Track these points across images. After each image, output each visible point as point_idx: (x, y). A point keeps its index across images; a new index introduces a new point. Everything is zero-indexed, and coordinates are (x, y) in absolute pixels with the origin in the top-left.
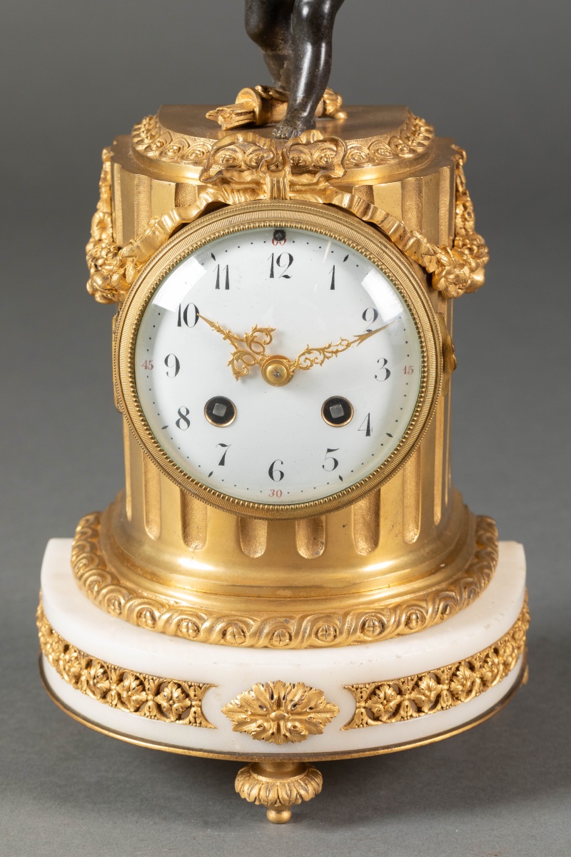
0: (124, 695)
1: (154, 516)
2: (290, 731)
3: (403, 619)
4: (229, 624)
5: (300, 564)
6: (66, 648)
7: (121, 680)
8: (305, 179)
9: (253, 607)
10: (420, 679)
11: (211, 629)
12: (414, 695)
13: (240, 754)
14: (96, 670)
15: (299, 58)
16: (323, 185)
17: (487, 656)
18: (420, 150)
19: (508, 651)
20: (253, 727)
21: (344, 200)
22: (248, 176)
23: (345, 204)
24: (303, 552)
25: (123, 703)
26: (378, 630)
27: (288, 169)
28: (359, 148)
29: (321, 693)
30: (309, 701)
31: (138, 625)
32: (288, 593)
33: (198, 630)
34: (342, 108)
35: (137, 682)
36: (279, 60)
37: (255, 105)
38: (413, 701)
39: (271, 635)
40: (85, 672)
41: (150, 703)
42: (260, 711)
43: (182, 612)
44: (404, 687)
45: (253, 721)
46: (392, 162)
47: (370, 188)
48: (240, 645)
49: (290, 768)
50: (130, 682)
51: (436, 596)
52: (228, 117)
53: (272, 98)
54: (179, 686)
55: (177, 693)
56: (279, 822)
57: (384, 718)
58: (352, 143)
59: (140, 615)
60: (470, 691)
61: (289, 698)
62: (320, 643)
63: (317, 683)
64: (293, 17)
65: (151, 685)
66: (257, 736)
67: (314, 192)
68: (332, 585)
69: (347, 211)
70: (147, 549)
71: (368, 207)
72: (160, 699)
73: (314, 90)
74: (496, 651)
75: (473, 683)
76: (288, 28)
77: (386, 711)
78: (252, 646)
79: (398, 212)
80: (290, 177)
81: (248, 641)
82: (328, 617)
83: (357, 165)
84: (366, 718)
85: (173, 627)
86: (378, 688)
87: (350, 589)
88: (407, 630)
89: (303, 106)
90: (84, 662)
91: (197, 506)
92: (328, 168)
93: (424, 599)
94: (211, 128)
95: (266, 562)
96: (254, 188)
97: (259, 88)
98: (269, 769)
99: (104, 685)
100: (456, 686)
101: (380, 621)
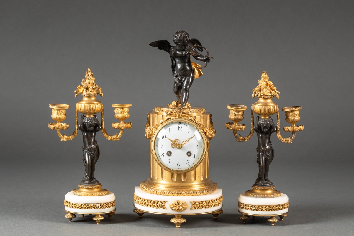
1: (156, 176)
2: (180, 209)
3: (200, 192)
4: (170, 192)
5: (182, 182)
6: (140, 199)
7: (150, 202)
8: (184, 114)
9: (174, 189)
10: (203, 202)
11: (166, 193)
12: (202, 205)
13: (171, 214)
14: (146, 201)
15: (183, 95)
16: (187, 115)
17: (215, 200)
18: (204, 112)
19: (219, 201)
20: (174, 208)
21: (191, 118)
22: (174, 114)
23: (191, 119)
24: (183, 180)
25: (151, 206)
26: (196, 193)
27: (181, 113)
28: (193, 110)
29: (186, 203)
30: (184, 204)
31: (153, 194)
32: (180, 187)
33: (164, 193)
34: (190, 106)
35: (154, 202)
36: (179, 97)
37: (175, 104)
38: (202, 206)
39: (177, 193)
40: (144, 202)
41: (156, 206)
42: (175, 205)
43: (161, 190)
44: (200, 203)
45: (174, 207)
46: (199, 113)
47: (195, 116)
48: (172, 196)
49: (180, 217)
50: (152, 202)
51: (206, 190)
52: (171, 106)
53: (178, 103)
54: (161, 202)
55: (161, 203)
56: (178, 228)
57: (197, 208)
58: (192, 109)
59: (154, 191)
60: (212, 206)
61: (180, 203)
62: (186, 195)
63: (185, 201)
64: (182, 89)
65: (156, 202)
66: (175, 210)
67: (186, 117)
68: (188, 186)
69: (191, 120)
70: (155, 181)
71: (195, 119)
72: (158, 205)
74: (217, 200)
75: (212, 205)
76: (181, 91)
77: (197, 207)
78: (174, 196)
79: (200, 121)
80: (181, 114)
81: (173, 195)
82: (187, 191)
83: (193, 113)
84: (194, 208)
85: (160, 193)
86: (196, 202)
87: (191, 187)
88: (201, 194)
89: (184, 103)
90: (144, 200)
91: (165, 171)
92: (188, 113)
93: (204, 189)
94: (168, 107)
95: (177, 182)
96: (176, 116)
97: (176, 101)
98: (176, 217)
99: (148, 203)
100: (209, 204)
101: (196, 192)
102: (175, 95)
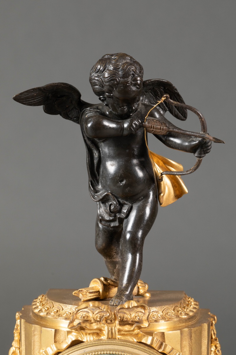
8: (127, 328)
16: (137, 331)
18: (191, 314)
21: (148, 340)
22: (95, 326)
23: (149, 343)
27: (117, 322)
28: (157, 312)
34: (148, 291)
36: (114, 264)
37: (100, 288)
46: (176, 320)
47: (163, 334)
52: (85, 294)
53: (109, 284)
58: (153, 309)
64: (122, 240)
67: (131, 335)
69: (150, 346)
71: (161, 344)
73: (133, 279)
76: (118, 246)
79: (179, 347)
80: (118, 327)
83: (156, 321)
89: (126, 288)
92: (140, 322)
94: (76, 300)
96: (98, 333)
97: (102, 279)
102: (102, 259)
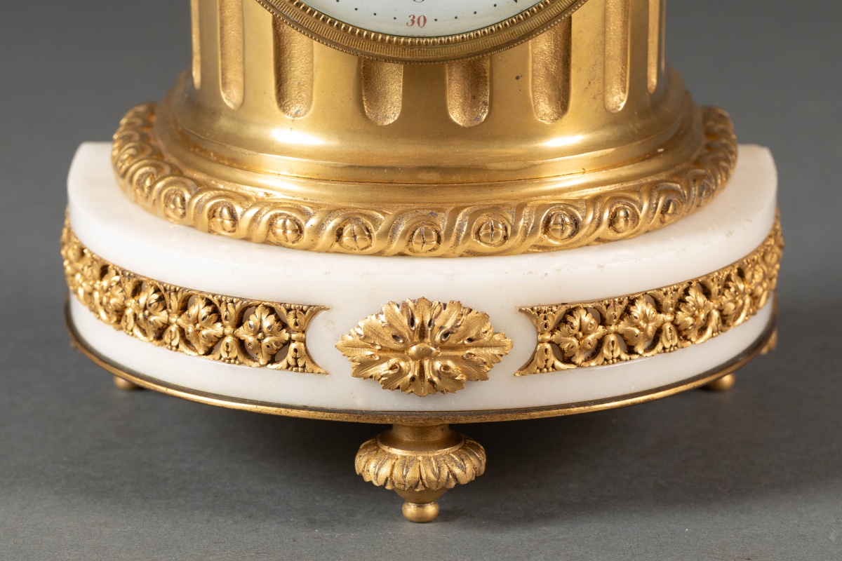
0: (190, 329)
1: (234, 75)
2: (438, 374)
3: (606, 216)
4: (347, 220)
5: (455, 132)
6: (104, 271)
7: (184, 308)
9: (382, 195)
10: (632, 302)
11: (318, 229)
12: (623, 326)
13: (363, 413)
14: (148, 296)
17: (728, 278)
19: (758, 277)
20: (383, 369)
24: (456, 116)
25: (188, 343)
26: (569, 230)
29: (485, 317)
30: (468, 328)
31: (210, 231)
32: (434, 177)
33: (299, 230)
35: (209, 309)
38: (620, 335)
39: (409, 235)
40: (131, 303)
41: (229, 340)
42: (394, 344)
43: (276, 205)
44: (609, 313)
45: (385, 359)
48: (363, 253)
49: (438, 435)
51: (653, 189)
54: (272, 311)
55: (268, 321)
56: (422, 520)
57: (579, 359)
59: (213, 214)
60: (703, 329)
61: (437, 323)
62: (483, 247)
63: (480, 303)
65: (229, 311)
66: (389, 383)
68: (499, 166)
70: (224, 123)
72: (243, 332)
74: (741, 274)
75: (709, 316)
77: (582, 349)
78: (380, 254)
81: (376, 245)
82: (496, 209)
84: (552, 359)
85: (262, 228)
86: (570, 312)
87: (526, 171)
88: (611, 234)
90: (129, 287)
93: (635, 190)
95: (403, 129)
98: (406, 436)
99: (160, 317)
100: (684, 317)
101: (573, 217)
